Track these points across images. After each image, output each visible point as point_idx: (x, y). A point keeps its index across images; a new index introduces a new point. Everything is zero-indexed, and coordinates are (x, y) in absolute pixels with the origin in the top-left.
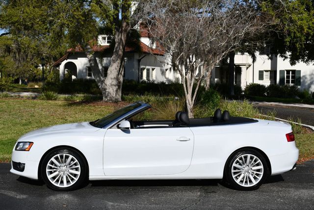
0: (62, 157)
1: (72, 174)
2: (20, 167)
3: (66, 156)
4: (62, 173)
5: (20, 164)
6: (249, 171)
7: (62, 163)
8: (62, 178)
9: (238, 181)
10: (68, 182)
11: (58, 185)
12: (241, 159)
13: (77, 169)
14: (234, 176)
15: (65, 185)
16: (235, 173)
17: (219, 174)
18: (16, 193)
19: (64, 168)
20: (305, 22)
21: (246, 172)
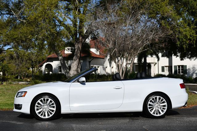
0: (44, 100)
1: (50, 110)
2: (19, 107)
3: (47, 99)
4: (45, 109)
5: (19, 105)
6: (159, 107)
7: (45, 104)
8: (45, 113)
9: (152, 113)
10: (48, 115)
11: (42, 117)
12: (153, 99)
13: (53, 107)
14: (149, 110)
15: (47, 117)
16: (150, 108)
17: (140, 109)
18: (16, 122)
19: (46, 107)
21: (156, 107)
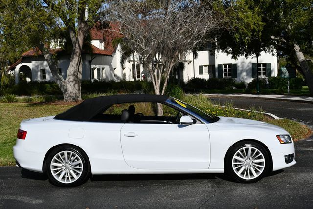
20: (250, 19)
